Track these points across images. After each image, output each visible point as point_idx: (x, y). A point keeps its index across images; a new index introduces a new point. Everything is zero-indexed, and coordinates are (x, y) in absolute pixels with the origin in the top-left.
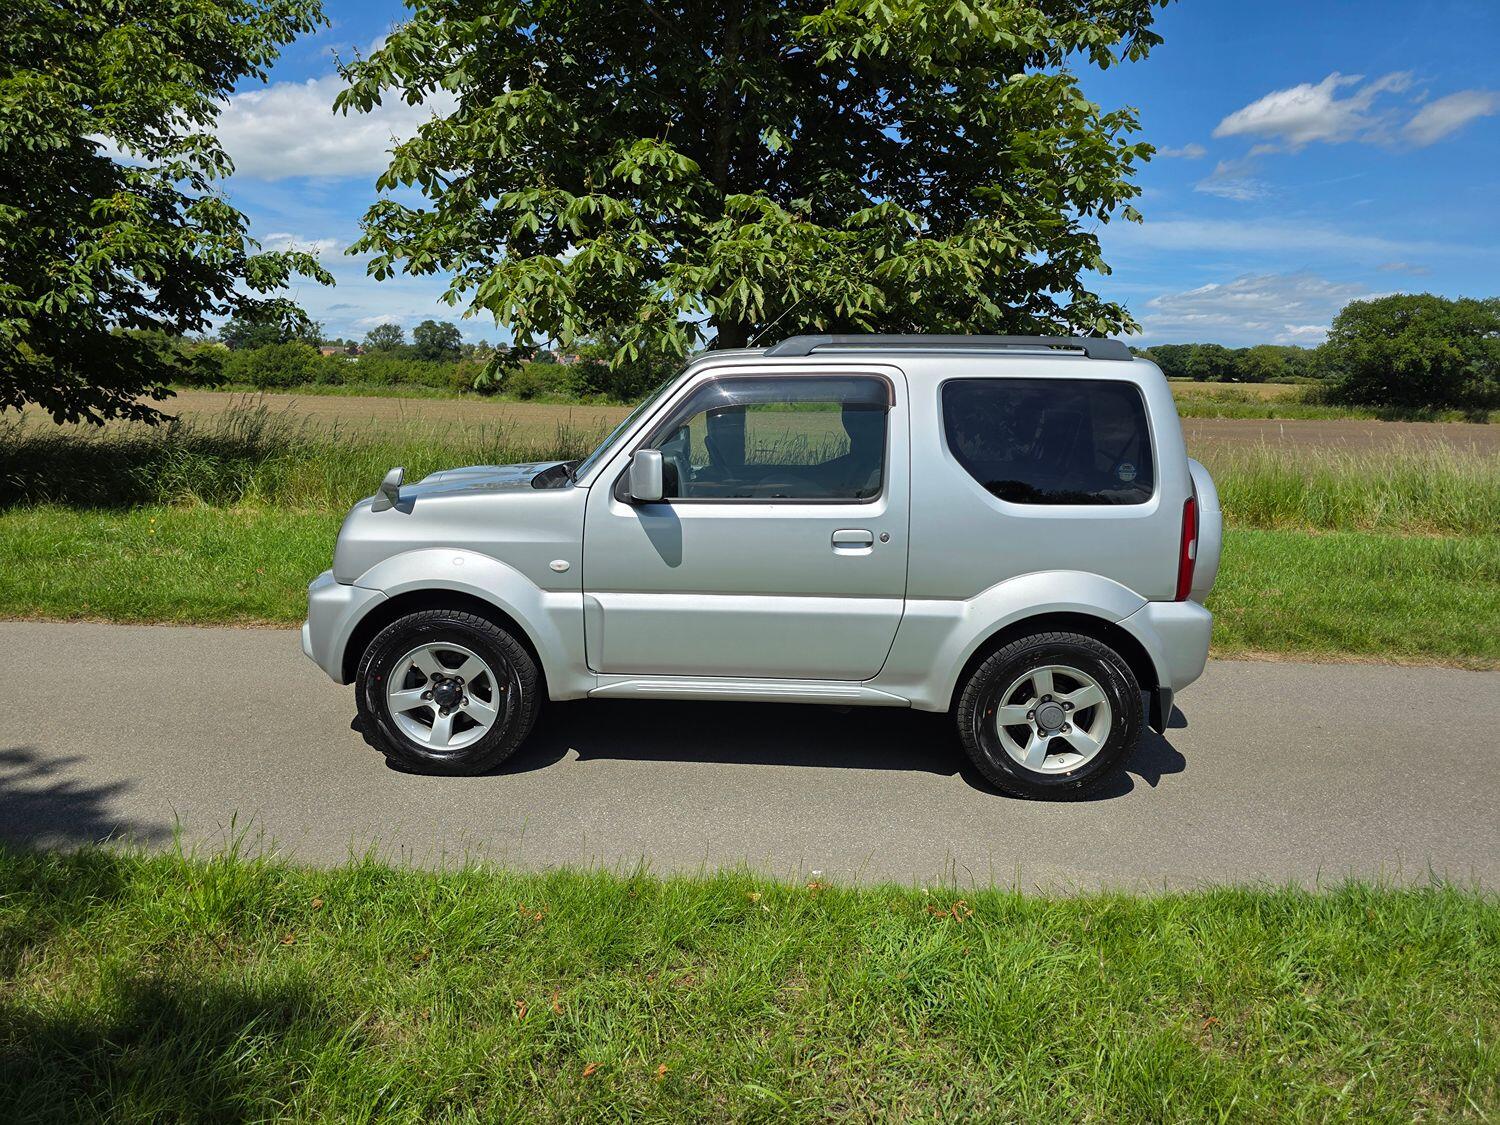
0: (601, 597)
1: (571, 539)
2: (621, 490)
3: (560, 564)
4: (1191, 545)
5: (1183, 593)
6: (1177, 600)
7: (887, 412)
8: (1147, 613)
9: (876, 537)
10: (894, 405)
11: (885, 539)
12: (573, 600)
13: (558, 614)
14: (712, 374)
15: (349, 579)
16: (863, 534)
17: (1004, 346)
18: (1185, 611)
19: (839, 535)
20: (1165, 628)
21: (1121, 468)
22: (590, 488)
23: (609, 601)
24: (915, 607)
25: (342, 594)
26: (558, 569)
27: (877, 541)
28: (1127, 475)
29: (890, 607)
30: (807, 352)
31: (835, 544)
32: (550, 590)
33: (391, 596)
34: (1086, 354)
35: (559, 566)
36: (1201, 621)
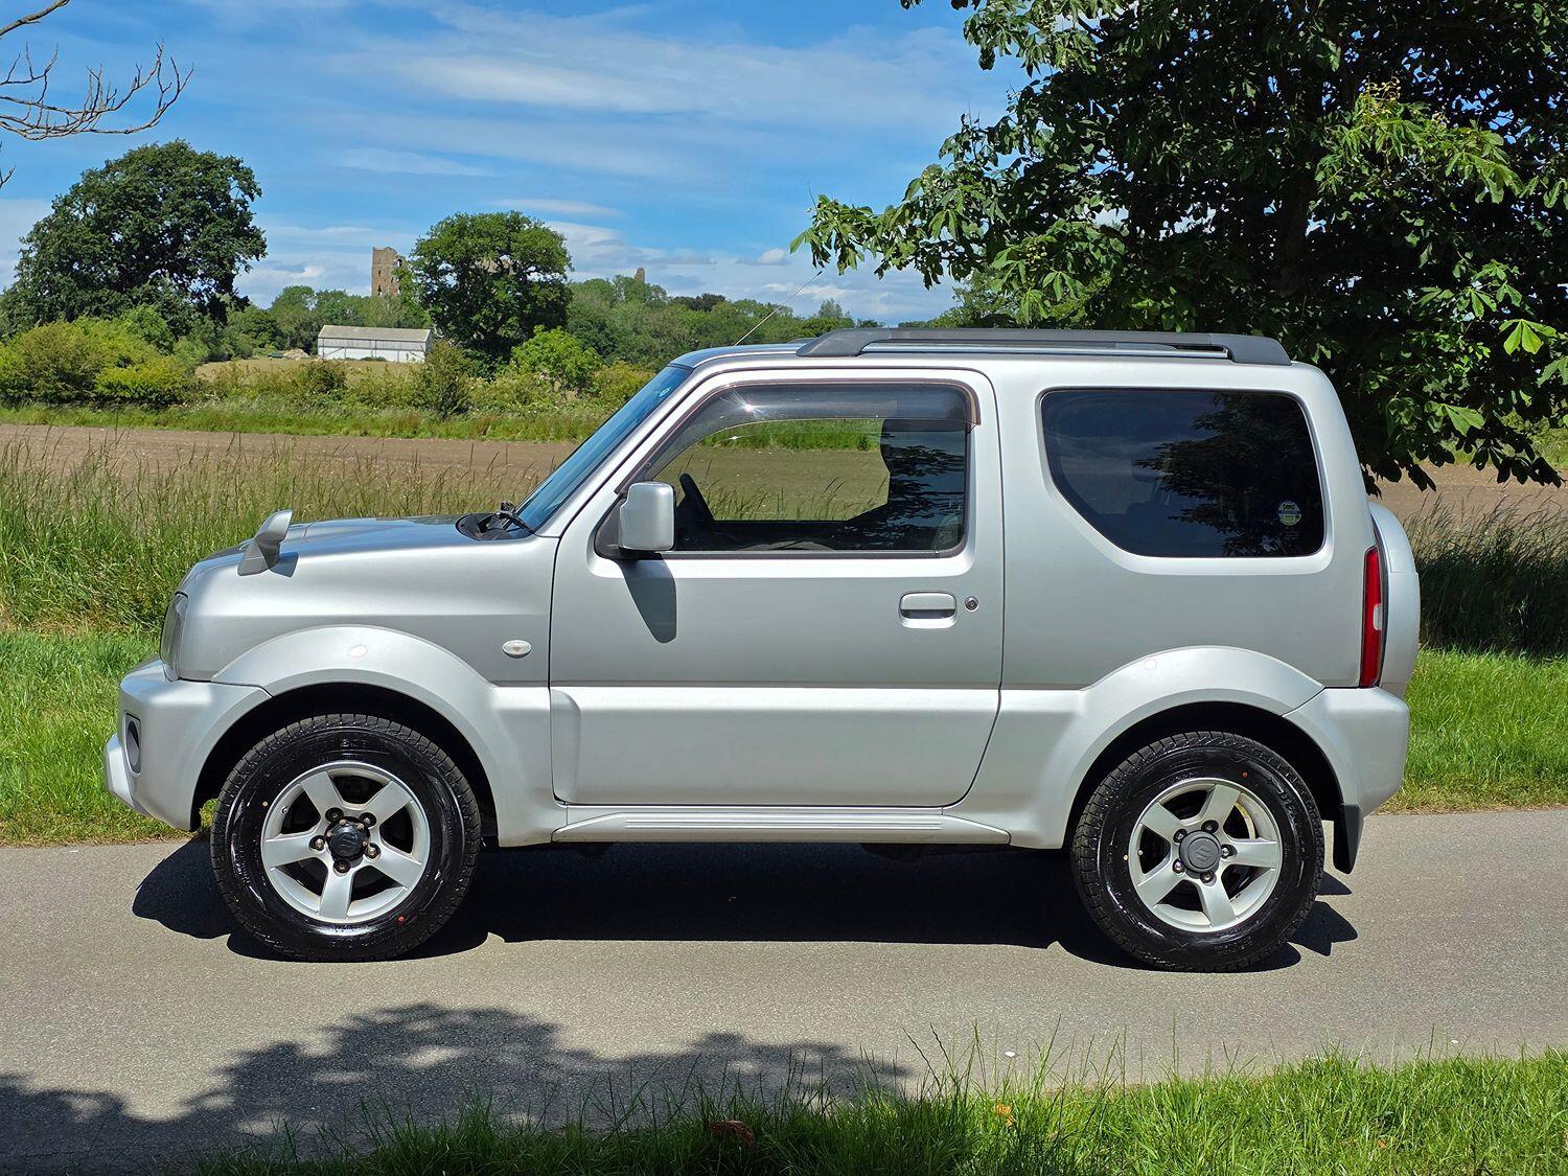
0: (573, 691)
1: (535, 610)
2: (604, 540)
3: (518, 645)
4: (1377, 611)
5: (1369, 676)
6: (1362, 686)
7: (968, 431)
8: (1322, 702)
9: (961, 602)
10: (978, 423)
11: (971, 605)
12: (535, 698)
13: (518, 718)
14: (725, 381)
15: (207, 672)
16: (943, 600)
17: (1111, 344)
18: (1371, 700)
19: (911, 601)
20: (1349, 724)
21: (1281, 508)
22: (560, 538)
23: (590, 698)
24: (1017, 700)
25: (196, 695)
26: (514, 653)
27: (961, 608)
28: (1289, 516)
29: (982, 700)
30: (856, 352)
31: (907, 614)
32: (500, 683)
33: (274, 694)
34: (1230, 357)
35: (517, 649)
36: (1394, 713)
